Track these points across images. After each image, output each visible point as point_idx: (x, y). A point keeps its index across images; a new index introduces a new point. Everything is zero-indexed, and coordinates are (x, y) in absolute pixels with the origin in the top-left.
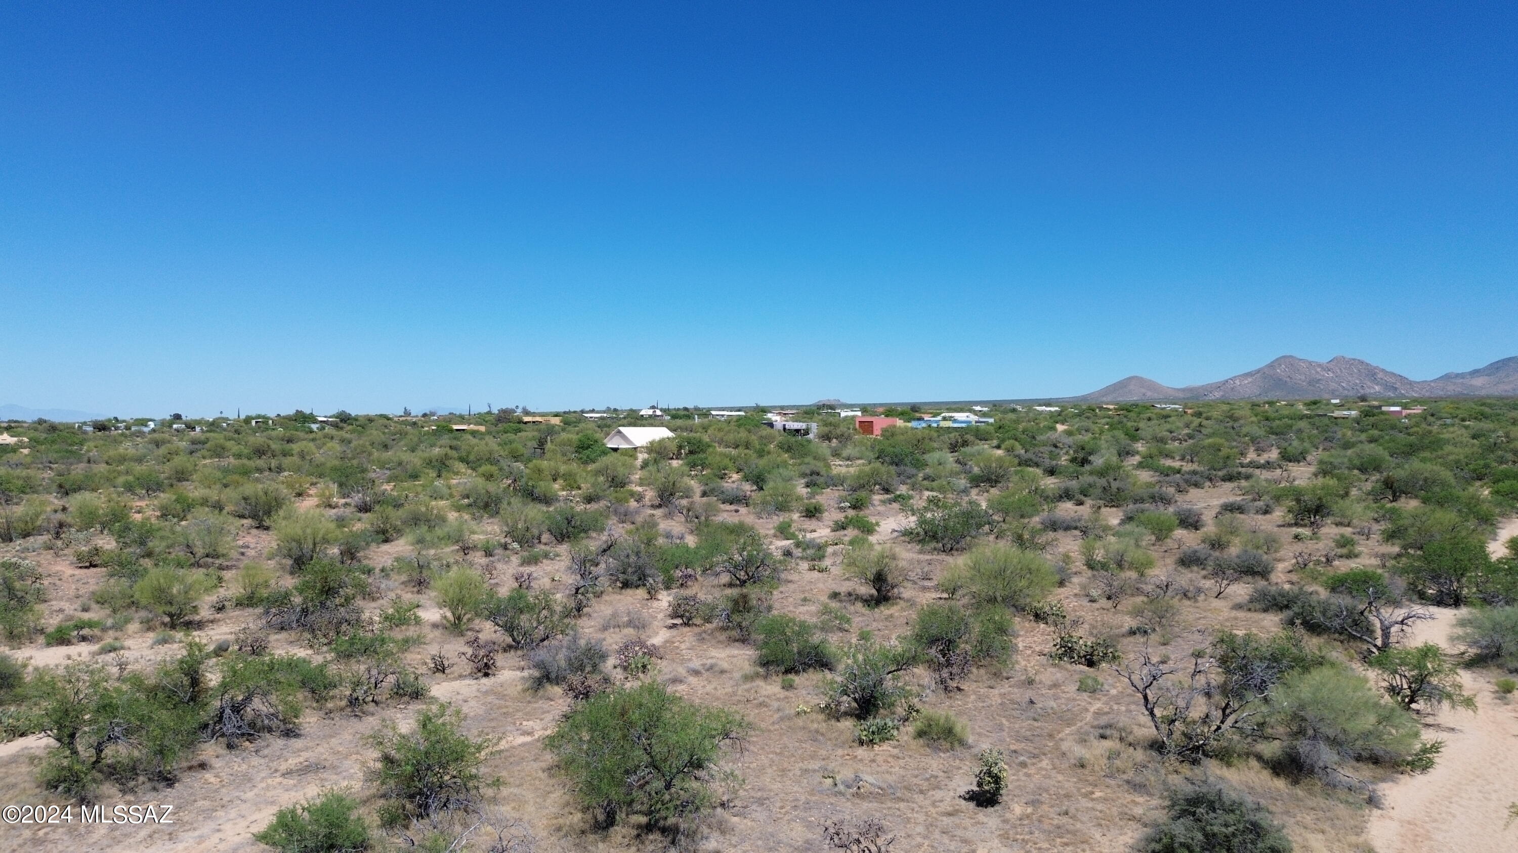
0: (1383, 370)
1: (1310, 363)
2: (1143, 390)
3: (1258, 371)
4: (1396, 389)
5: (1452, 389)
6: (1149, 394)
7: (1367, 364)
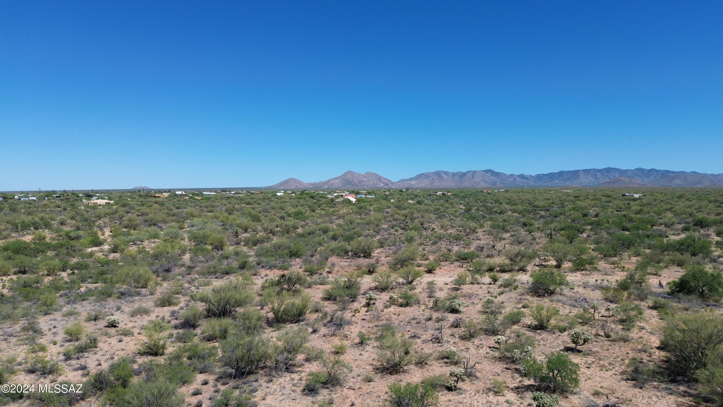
0: (383, 178)
1: (359, 174)
2: (296, 184)
3: (341, 177)
4: (388, 185)
5: (406, 185)
6: (299, 186)
7: (378, 175)
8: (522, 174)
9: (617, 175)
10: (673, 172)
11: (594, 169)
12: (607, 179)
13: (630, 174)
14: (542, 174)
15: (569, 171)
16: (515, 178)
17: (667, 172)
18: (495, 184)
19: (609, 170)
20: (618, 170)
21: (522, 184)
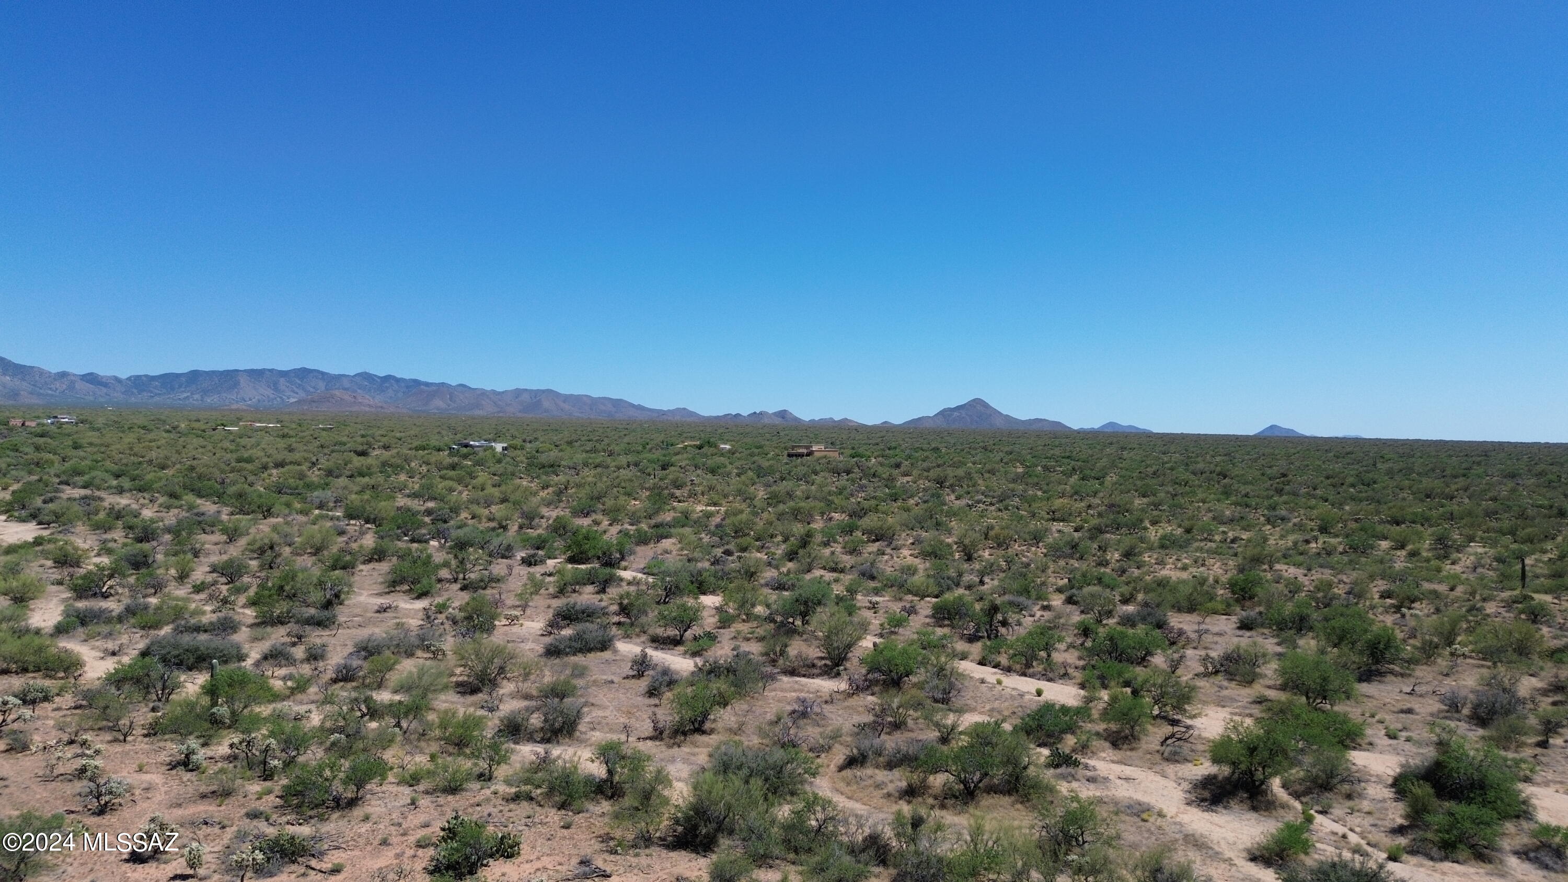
8: (92, 374)
9: (321, 385)
10: (427, 384)
11: (271, 371)
12: (302, 394)
13: (346, 384)
14: (146, 376)
15: (213, 372)
16: (73, 382)
17: (416, 382)
18: (15, 394)
19: (303, 373)
20: (323, 373)
21: (92, 398)
